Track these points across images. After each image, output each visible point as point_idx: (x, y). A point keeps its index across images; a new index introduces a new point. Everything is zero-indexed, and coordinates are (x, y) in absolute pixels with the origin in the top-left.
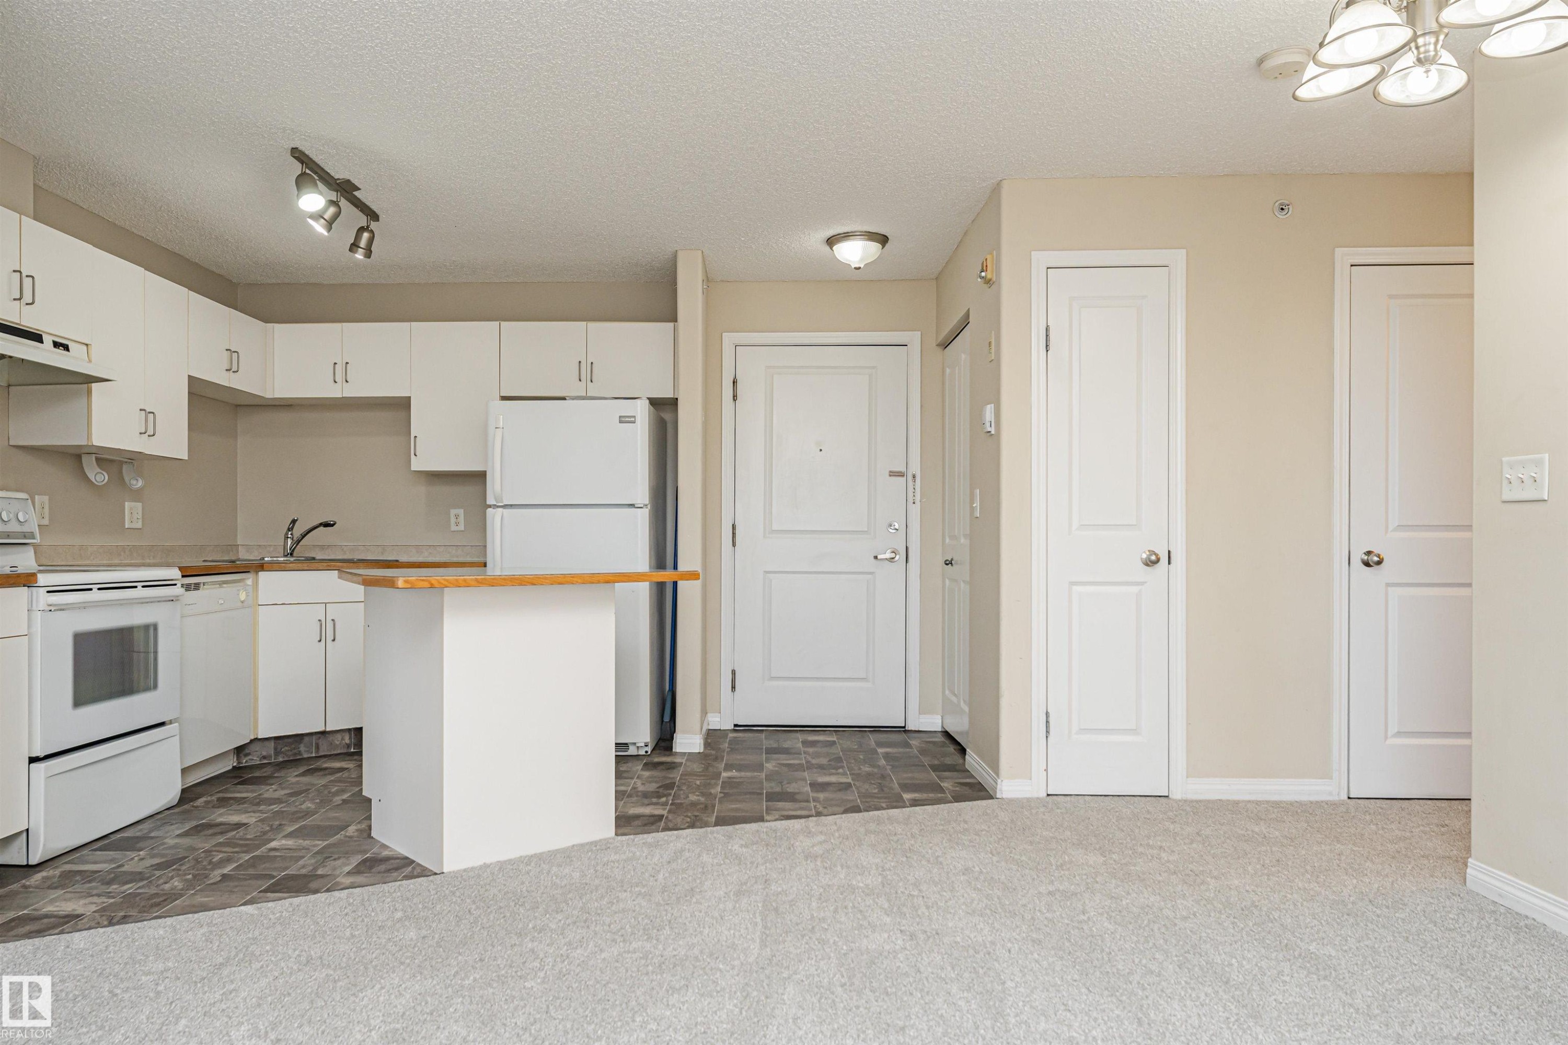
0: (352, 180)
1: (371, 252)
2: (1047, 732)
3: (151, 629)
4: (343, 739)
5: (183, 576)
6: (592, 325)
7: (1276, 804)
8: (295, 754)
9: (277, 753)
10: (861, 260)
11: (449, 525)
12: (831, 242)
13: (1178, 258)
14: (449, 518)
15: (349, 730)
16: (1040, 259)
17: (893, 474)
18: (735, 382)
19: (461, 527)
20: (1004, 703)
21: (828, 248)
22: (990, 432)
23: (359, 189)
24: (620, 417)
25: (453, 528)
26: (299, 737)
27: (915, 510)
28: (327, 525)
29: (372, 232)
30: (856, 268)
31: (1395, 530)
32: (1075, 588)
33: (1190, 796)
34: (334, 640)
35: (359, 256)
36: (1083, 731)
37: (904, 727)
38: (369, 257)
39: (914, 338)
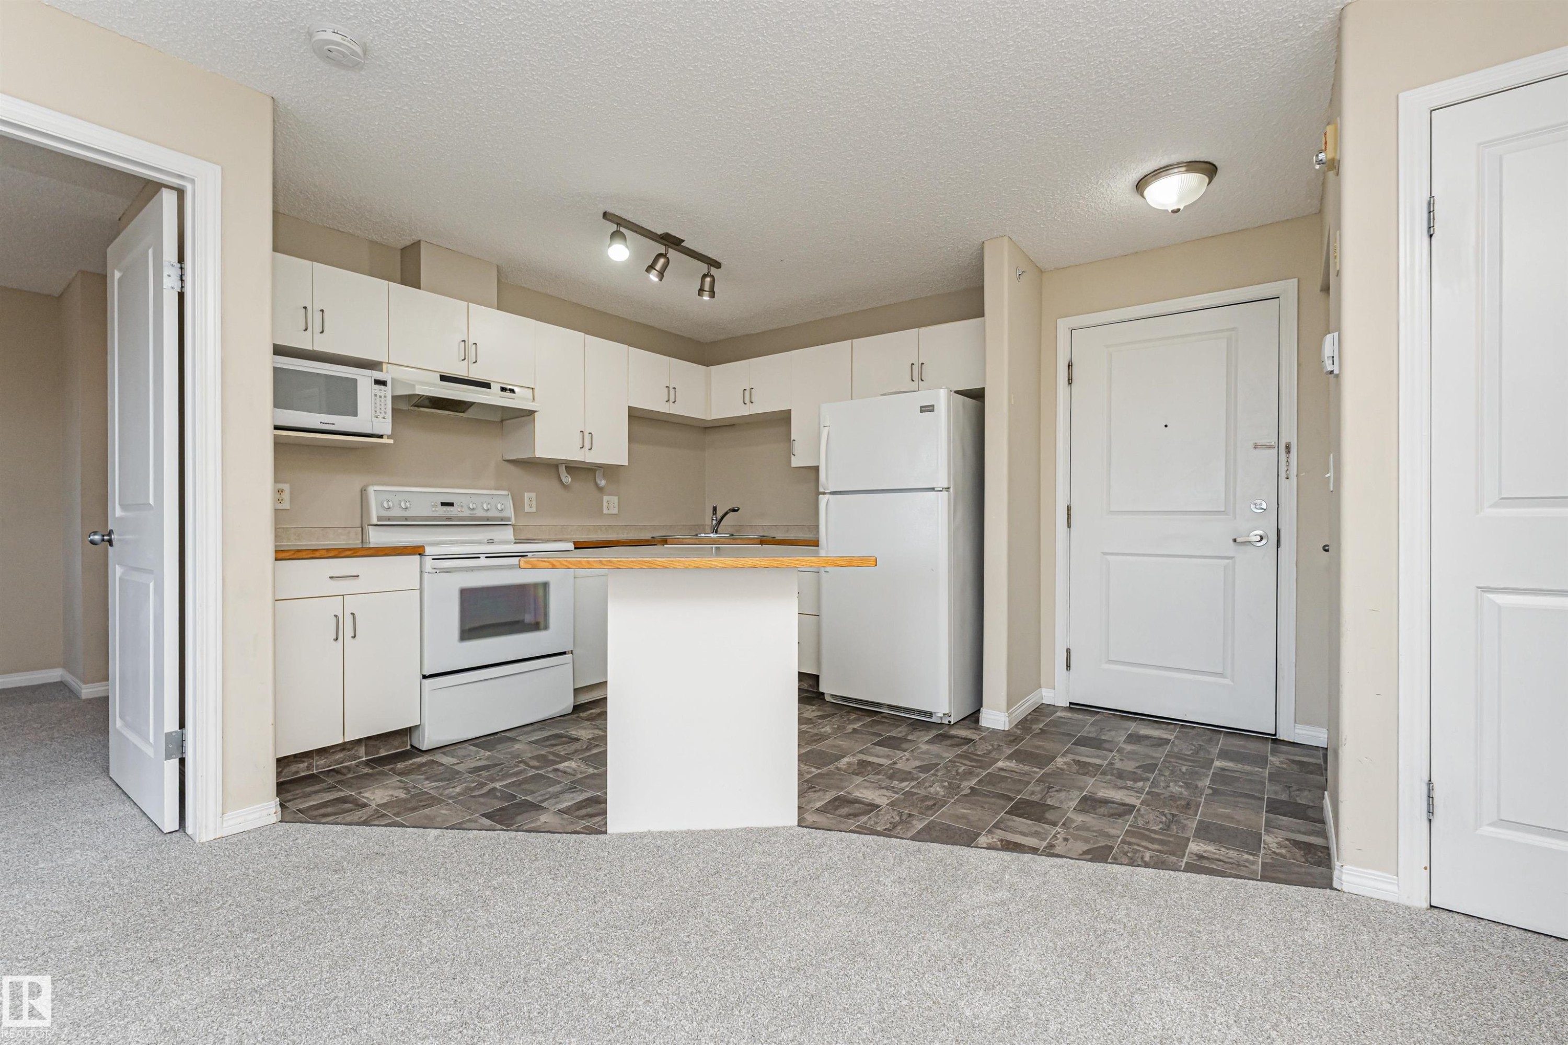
0: (669, 232)
1: (714, 293)
3: (546, 585)
5: (575, 548)
6: (923, 330)
10: (1180, 200)
12: (1140, 186)
16: (1418, 99)
17: (1259, 446)
18: (1070, 366)
22: (1332, 372)
23: (683, 241)
24: (921, 407)
27: (1289, 488)
28: (734, 510)
29: (714, 277)
30: (1174, 212)
35: (706, 298)
36: (1503, 823)
37: (1275, 735)
38: (714, 297)
39: (1288, 287)
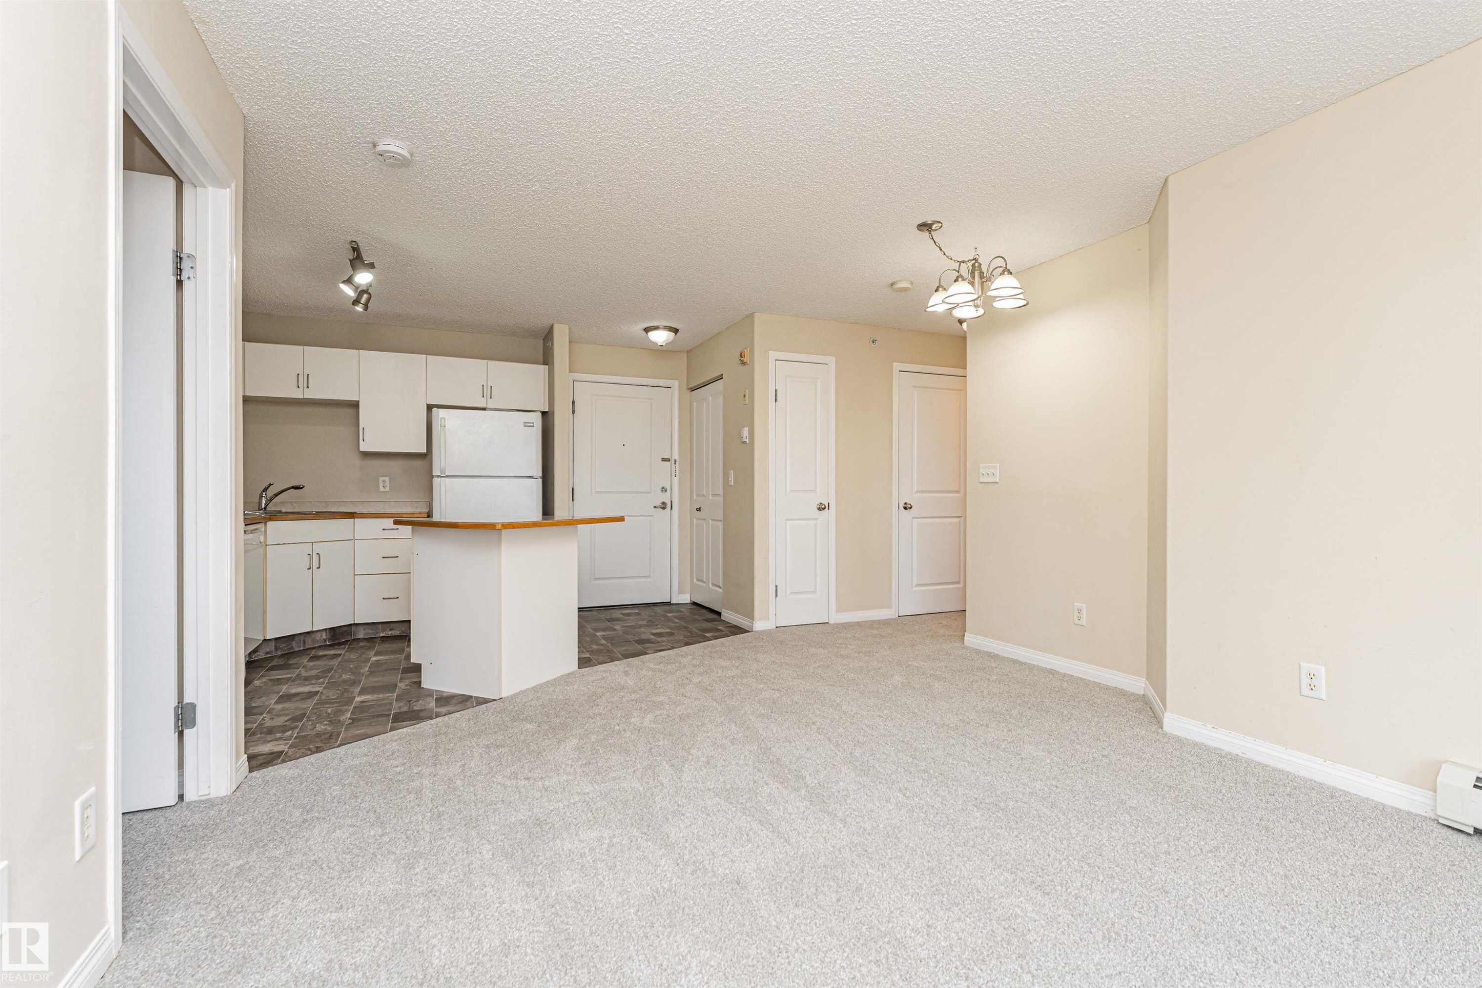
2: (776, 595)
4: (321, 636)
6: (492, 363)
7: (873, 622)
8: (290, 649)
9: (276, 649)
10: (661, 341)
11: (378, 487)
12: (647, 330)
13: (832, 360)
14: (378, 482)
15: (326, 630)
16: (773, 355)
17: (664, 460)
18: (573, 403)
19: (388, 489)
20: (756, 582)
21: (645, 333)
22: (745, 442)
24: (524, 423)
25: (382, 489)
26: (292, 637)
27: (676, 480)
28: (297, 488)
29: (370, 294)
31: (915, 493)
32: (788, 523)
33: (838, 622)
34: (319, 568)
35: (359, 308)
36: (792, 593)
37: (670, 602)
39: (675, 384)
